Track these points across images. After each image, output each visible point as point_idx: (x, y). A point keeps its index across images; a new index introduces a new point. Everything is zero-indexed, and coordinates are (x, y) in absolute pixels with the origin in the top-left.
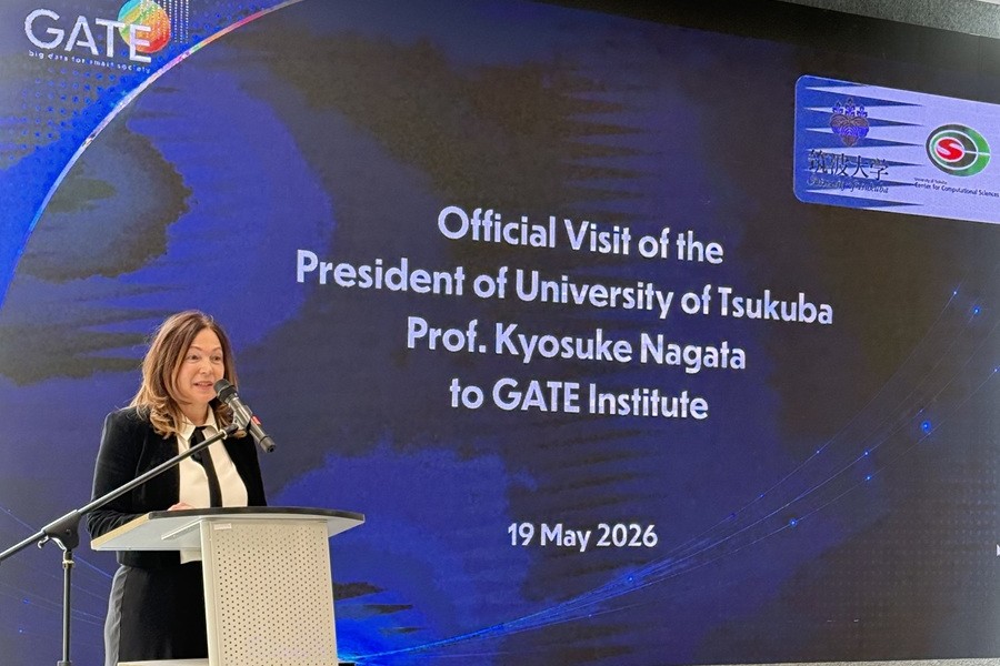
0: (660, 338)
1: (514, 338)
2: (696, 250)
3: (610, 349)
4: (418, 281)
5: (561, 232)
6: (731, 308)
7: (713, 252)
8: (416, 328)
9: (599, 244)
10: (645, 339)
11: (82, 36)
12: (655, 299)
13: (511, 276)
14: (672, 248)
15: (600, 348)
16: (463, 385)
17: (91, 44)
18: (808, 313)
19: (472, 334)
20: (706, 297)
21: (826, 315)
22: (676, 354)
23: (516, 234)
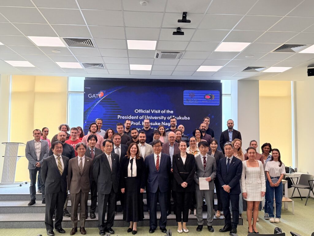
0: (164, 122)
2: (169, 112)
3: (157, 124)
4: (133, 118)
5: (151, 111)
7: (172, 112)
9: (156, 112)
10: (162, 123)
11: (94, 96)
12: (164, 118)
13: (144, 117)
14: (166, 112)
17: (95, 97)
18: (186, 118)
19: (139, 123)
21: (189, 118)
22: (167, 124)
23: (145, 112)
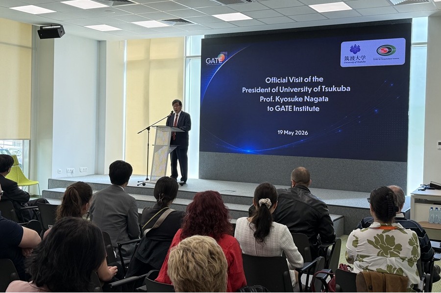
0: (309, 97)
1: (279, 99)
3: (298, 99)
4: (262, 90)
5: (288, 79)
6: (325, 90)
7: (321, 80)
8: (262, 98)
9: (296, 81)
10: (306, 97)
12: (308, 90)
13: (279, 88)
14: (312, 80)
15: (296, 99)
16: (270, 107)
17: (214, 62)
18: (344, 89)
19: (271, 98)
20: (319, 88)
21: (348, 89)
22: (312, 99)
23: (280, 81)
